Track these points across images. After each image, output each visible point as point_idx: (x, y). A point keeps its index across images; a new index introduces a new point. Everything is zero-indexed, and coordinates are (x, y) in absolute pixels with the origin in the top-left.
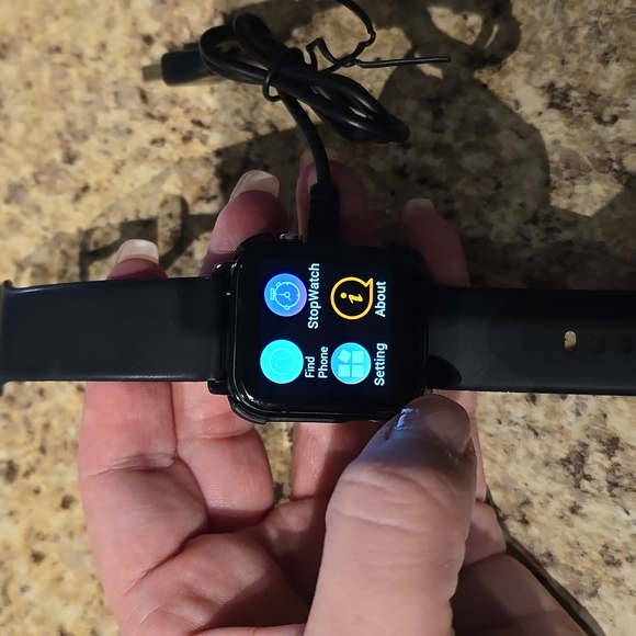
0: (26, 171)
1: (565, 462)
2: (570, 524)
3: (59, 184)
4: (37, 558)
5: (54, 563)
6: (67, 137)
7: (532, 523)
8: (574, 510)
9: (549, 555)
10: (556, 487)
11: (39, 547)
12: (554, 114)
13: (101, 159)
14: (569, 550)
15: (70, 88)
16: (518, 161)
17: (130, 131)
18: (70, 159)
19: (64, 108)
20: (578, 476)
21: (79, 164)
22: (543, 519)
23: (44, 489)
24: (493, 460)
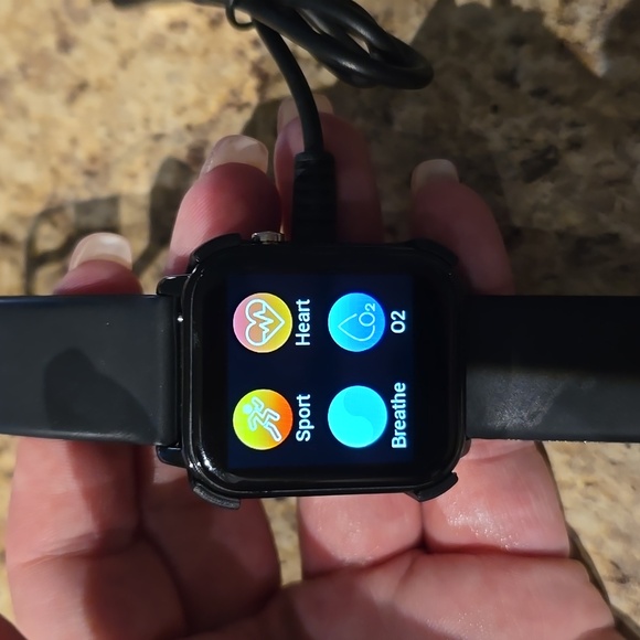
0: (11, 61)
3: (52, 79)
6: (65, 18)
13: (105, 48)
18: (65, 45)
21: (78, 54)
24: (614, 499)
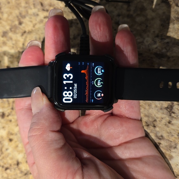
0: (8, 28)
1: (167, 108)
2: (168, 127)
3: (17, 31)
4: (11, 140)
5: (16, 142)
6: (20, 17)
7: (157, 127)
8: (169, 122)
9: (162, 136)
10: (164, 116)
11: (11, 137)
12: (163, 4)
13: (29, 23)
14: (168, 134)
15: (20, 3)
16: (153, 19)
17: (38, 15)
18: (20, 23)
19: (19, 9)
20: (171, 112)
21: (23, 25)
22: (160, 125)
23: (13, 120)
24: (145, 108)
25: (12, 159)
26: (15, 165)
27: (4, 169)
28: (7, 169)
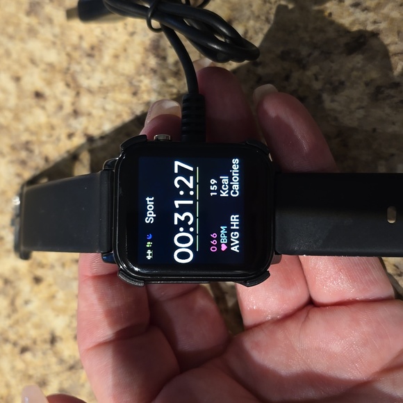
4: (37, 280)
5: (50, 285)
11: (39, 272)
25: (38, 326)
26: (45, 341)
27: (17, 350)
28: (24, 350)
